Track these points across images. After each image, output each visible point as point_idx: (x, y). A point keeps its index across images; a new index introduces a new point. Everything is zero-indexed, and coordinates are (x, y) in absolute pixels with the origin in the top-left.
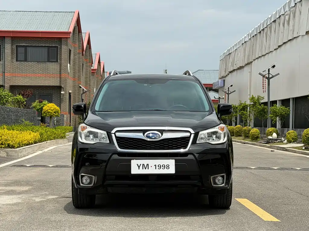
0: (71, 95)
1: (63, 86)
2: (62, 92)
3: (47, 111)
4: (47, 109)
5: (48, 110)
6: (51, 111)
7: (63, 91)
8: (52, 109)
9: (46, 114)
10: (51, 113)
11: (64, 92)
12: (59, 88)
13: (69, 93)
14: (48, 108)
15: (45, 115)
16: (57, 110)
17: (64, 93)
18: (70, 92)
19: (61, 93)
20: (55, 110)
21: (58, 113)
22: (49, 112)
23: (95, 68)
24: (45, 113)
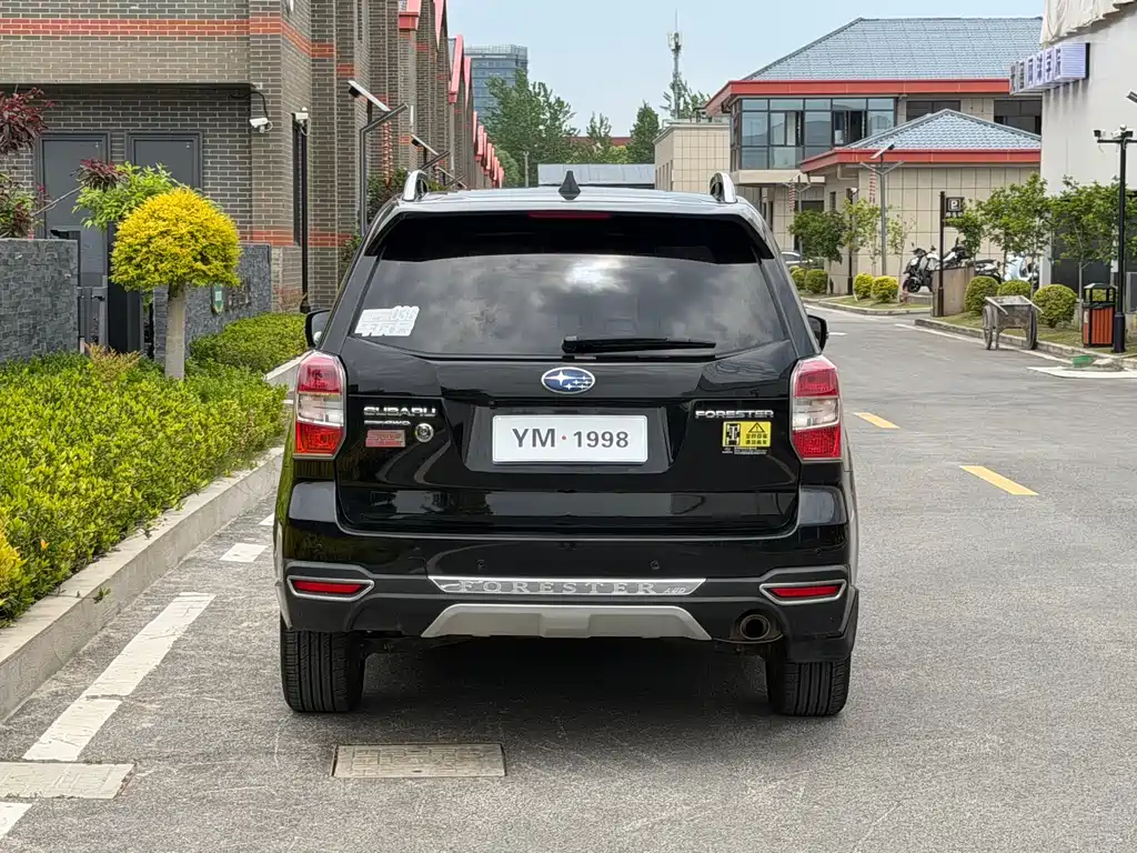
0: (304, 138)
1: (260, 86)
2: (255, 122)
3: (146, 245)
4: (143, 235)
5: (150, 238)
6: (178, 249)
7: (258, 115)
8: (183, 229)
9: (139, 266)
10: (175, 257)
11: (264, 121)
12: (239, 97)
13: (296, 125)
14: (151, 224)
15: (133, 272)
16: (218, 241)
17: (266, 126)
18: (301, 117)
19: (250, 125)
20: (204, 242)
21: (226, 259)
22: (160, 257)
23: (409, 10)
24: (129, 259)
